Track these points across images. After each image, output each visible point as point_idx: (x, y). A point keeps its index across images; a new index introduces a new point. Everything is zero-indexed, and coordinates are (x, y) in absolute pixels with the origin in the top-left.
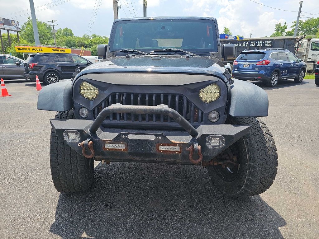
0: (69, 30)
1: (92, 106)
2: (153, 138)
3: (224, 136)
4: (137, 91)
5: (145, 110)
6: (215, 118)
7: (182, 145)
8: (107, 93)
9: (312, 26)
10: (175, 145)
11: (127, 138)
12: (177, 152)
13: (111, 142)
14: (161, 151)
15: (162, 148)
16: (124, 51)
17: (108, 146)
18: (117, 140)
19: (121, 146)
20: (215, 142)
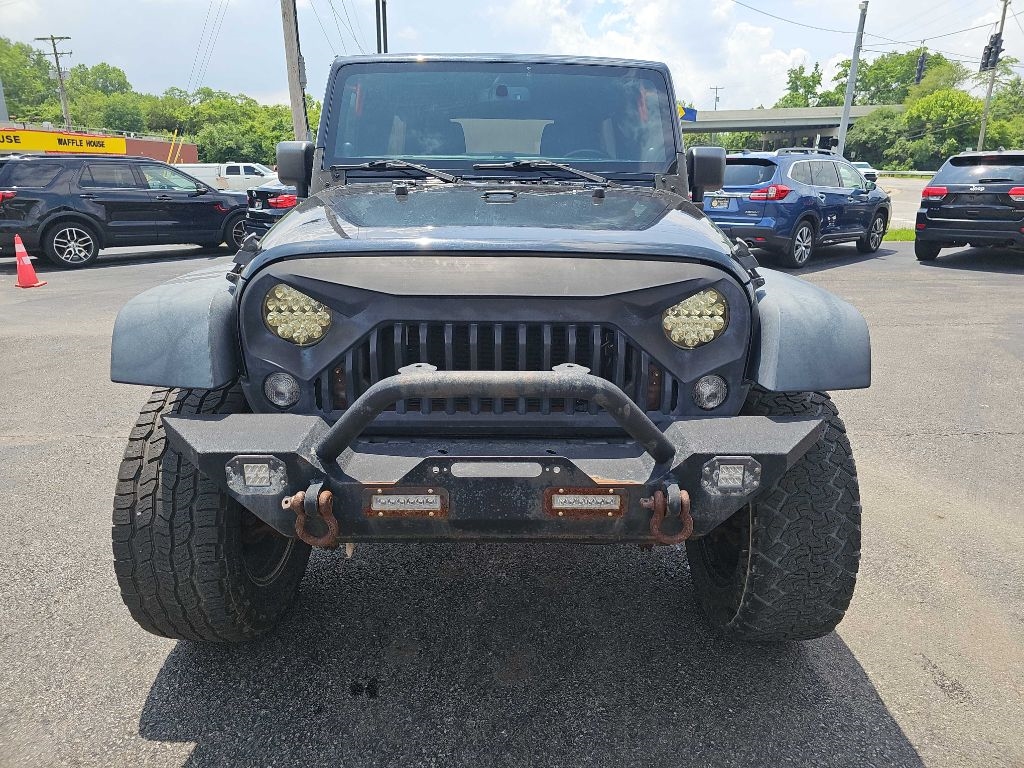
0: (114, 69)
1: (311, 366)
2: (532, 470)
3: (757, 457)
4: (468, 314)
5: (520, 387)
6: (713, 396)
7: (626, 492)
8: (362, 323)
9: (892, 77)
10: (603, 490)
11: (448, 475)
12: (610, 514)
13: (388, 490)
14: (558, 510)
15: (561, 502)
16: (373, 167)
17: (382, 504)
18: (413, 482)
19: (429, 502)
20: (730, 478)
